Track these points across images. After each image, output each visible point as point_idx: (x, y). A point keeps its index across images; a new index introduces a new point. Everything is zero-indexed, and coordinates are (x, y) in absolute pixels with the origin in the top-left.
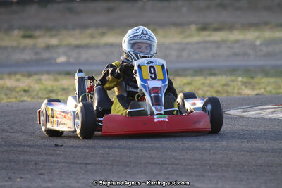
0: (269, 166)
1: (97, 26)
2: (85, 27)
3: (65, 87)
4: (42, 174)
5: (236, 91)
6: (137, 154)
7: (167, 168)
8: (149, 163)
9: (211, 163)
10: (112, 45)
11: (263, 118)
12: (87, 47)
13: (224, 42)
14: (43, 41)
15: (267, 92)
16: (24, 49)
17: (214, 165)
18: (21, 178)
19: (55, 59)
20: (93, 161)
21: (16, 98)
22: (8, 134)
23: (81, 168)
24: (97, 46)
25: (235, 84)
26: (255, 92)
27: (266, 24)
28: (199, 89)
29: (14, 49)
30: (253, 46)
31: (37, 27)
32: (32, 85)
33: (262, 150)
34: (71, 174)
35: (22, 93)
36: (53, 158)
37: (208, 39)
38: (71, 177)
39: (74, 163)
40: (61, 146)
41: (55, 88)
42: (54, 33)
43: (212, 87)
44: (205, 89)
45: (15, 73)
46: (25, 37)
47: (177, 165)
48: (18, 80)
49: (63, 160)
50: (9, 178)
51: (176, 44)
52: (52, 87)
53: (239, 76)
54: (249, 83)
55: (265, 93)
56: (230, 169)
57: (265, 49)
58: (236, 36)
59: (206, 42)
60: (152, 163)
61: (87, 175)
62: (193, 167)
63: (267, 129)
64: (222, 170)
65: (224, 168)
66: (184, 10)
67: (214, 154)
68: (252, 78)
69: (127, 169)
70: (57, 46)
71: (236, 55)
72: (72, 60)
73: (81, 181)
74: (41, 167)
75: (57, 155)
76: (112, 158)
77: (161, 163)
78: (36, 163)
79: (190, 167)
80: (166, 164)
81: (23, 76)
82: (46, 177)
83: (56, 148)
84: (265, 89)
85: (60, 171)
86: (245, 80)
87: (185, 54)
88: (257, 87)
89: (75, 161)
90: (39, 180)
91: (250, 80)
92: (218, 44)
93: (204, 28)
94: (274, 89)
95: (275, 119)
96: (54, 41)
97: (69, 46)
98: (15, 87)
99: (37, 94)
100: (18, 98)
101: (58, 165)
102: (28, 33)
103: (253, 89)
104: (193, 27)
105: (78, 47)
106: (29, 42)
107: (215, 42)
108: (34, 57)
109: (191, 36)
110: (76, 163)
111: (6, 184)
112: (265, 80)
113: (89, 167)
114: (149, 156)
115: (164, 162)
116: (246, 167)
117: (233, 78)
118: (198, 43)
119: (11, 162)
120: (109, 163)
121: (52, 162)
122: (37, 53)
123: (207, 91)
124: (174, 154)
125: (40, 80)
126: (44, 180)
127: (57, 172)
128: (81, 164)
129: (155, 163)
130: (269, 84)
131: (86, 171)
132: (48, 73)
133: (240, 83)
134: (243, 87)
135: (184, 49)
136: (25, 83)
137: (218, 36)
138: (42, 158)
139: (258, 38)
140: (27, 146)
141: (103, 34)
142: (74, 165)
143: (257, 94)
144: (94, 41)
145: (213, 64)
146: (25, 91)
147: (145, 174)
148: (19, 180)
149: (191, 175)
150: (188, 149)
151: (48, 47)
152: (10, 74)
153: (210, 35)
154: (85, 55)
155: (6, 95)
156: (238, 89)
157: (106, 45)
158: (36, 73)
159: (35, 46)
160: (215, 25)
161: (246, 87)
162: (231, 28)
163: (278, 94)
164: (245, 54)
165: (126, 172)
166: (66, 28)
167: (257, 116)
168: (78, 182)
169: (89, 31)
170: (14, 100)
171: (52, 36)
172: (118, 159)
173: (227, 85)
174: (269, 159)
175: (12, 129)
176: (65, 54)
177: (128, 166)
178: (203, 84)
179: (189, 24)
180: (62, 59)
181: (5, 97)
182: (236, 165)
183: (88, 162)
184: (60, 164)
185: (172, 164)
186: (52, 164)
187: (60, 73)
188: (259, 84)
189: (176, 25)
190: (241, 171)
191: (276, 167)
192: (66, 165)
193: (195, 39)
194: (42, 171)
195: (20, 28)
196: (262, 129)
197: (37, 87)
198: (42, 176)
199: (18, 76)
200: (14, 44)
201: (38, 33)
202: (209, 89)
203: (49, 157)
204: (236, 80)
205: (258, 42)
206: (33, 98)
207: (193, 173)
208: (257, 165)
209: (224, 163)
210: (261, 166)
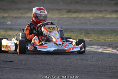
0: (93, 72)
1: (24, 9)
2: (19, 9)
3: (10, 35)
7: (51, 72)
8: (44, 69)
11: (92, 51)
12: (20, 18)
13: (77, 17)
14: (1, 15)
15: (94, 40)
17: (71, 70)
19: (6, 22)
20: (20, 67)
23: (15, 70)
24: (24, 18)
25: (81, 35)
26: (89, 40)
27: (95, 10)
30: (89, 20)
34: (11, 73)
36: (4, 66)
37: (70, 16)
38: (11, 74)
47: (55, 70)
51: (57, 18)
52: (4, 34)
56: (77, 73)
57: (94, 21)
58: (82, 15)
61: (18, 73)
64: (74, 73)
65: (75, 72)
66: (61, 3)
69: (34, 71)
70: (7, 17)
71: (82, 23)
72: (13, 23)
76: (28, 66)
80: (51, 70)
84: (93, 38)
85: (6, 71)
87: (61, 22)
88: (90, 37)
89: (13, 67)
92: (75, 18)
93: (69, 11)
94: (97, 38)
95: (97, 52)
96: (6, 15)
97: (12, 17)
103: (88, 38)
105: (16, 18)
107: (73, 17)
109: (63, 15)
113: (19, 70)
114: (44, 66)
115: (50, 69)
116: (84, 72)
118: (66, 18)
120: (27, 68)
121: (3, 67)
129: (46, 69)
133: (83, 36)
134: (84, 38)
135: (60, 20)
137: (75, 15)
139: (91, 16)
141: (27, 13)
142: (12, 69)
143: (90, 41)
144: (23, 16)
147: (42, 74)
151: (3, 17)
153: (71, 15)
154: (19, 21)
161: (86, 37)
162: (80, 12)
163: (99, 41)
164: (86, 23)
165: (34, 72)
166: (11, 9)
168: (14, 76)
169: (21, 11)
171: (5, 13)
172: (31, 67)
173: (77, 36)
174: (94, 69)
176: (10, 21)
180: (9, 23)
183: (18, 68)
184: (6, 68)
186: (3, 68)
189: (57, 10)
190: (82, 74)
191: (97, 72)
192: (9, 69)
193: (65, 16)
205: (91, 18)
208: (89, 71)
209: (75, 70)
210: (91, 72)
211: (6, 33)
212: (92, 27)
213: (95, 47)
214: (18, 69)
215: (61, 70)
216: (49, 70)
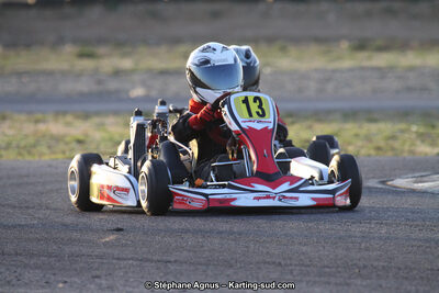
2: (176, 41)
4: (97, 277)
5: (407, 148)
7: (291, 272)
8: (265, 262)
9: (361, 263)
13: (391, 68)
17: (365, 267)
18: (65, 282)
19: (128, 91)
20: (177, 258)
21: (64, 153)
22: (48, 212)
23: (158, 268)
25: (406, 135)
26: (436, 151)
28: (349, 144)
32: (91, 133)
35: (74, 144)
36: (116, 252)
37: (367, 63)
38: (140, 283)
39: (147, 260)
43: (370, 141)
44: (360, 143)
47: (308, 266)
49: (130, 256)
50: (47, 283)
51: (316, 70)
52: (121, 136)
53: (414, 123)
54: (429, 135)
56: (390, 275)
58: (410, 59)
59: (363, 69)
60: (269, 263)
62: (333, 270)
64: (378, 275)
65: (380, 273)
66: (331, 17)
67: (367, 249)
68: (433, 127)
69: (230, 272)
70: (132, 72)
71: (409, 89)
72: (154, 94)
74: (96, 266)
75: (122, 246)
76: (207, 254)
77: (282, 263)
79: (327, 270)
80: (290, 265)
82: (103, 282)
85: (126, 273)
86: (422, 130)
87: (330, 87)
89: (149, 257)
90: (92, 286)
91: (430, 130)
92: (382, 72)
93: (361, 46)
96: (127, 64)
97: (150, 70)
98: (64, 136)
100: (68, 153)
101: (122, 263)
103: (433, 145)
104: (345, 45)
105: (164, 73)
107: (378, 69)
109: (339, 58)
110: (152, 261)
111: (41, 291)
113: (172, 267)
114: (265, 250)
115: (289, 262)
116: (415, 272)
117: (403, 126)
118: (351, 70)
119: (50, 257)
120: (202, 261)
121: (114, 258)
123: (363, 147)
125: (103, 124)
126: (100, 287)
128: (159, 261)
129: (274, 263)
131: (166, 275)
133: (414, 135)
134: (418, 143)
135: (328, 80)
136: (79, 128)
137: (382, 60)
138: (98, 251)
142: (147, 264)
145: (372, 104)
146: (79, 142)
148: (61, 285)
151: (117, 73)
153: (369, 58)
154: (174, 86)
155: (50, 148)
161: (423, 141)
162: (404, 46)
164: (424, 89)
166: (146, 42)
170: (61, 156)
171: (125, 55)
173: (393, 137)
176: (143, 84)
177: (231, 266)
178: (357, 135)
179: (338, 39)
180: (138, 92)
181: (48, 152)
183: (168, 258)
184: (126, 262)
186: (114, 261)
189: (318, 40)
190: (406, 278)
192: (135, 263)
193: (347, 63)
194: (98, 273)
197: (97, 135)
198: (97, 280)
199: (69, 119)
203: (110, 250)
207: (332, 280)
208: (432, 270)
209: (382, 264)
214: (169, 265)
215: (328, 267)
216: (286, 265)
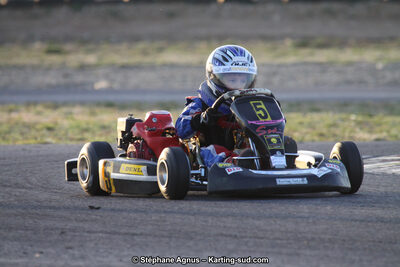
0: (390, 242)
1: (153, 38)
2: (135, 39)
3: (106, 123)
4: (71, 248)
5: (347, 134)
6: (205, 221)
7: (246, 244)
8: (222, 235)
9: (309, 236)
10: (173, 66)
11: (384, 174)
12: (138, 67)
13: (331, 64)
14: (76, 58)
15: (391, 136)
16: (49, 69)
17: (313, 239)
18: (42, 253)
19: (93, 84)
20: (143, 231)
21: (36, 138)
22: (24, 190)
23: (125, 240)
24: (152, 67)
25: (346, 123)
26: (374, 136)
27: (392, 39)
28: (295, 131)
29: (35, 68)
30: (372, 70)
31: (68, 39)
32: (59, 121)
33: (381, 220)
34: (111, 249)
35: (45, 132)
36: (86, 226)
37: (310, 59)
38: (110, 253)
39: (115, 233)
40: (98, 208)
41: (91, 126)
42: (91, 46)
43: (313, 128)
44: (304, 130)
45: (35, 103)
46: (50, 52)
47: (262, 238)
48: (39, 113)
49: (100, 229)
50: (25, 253)
51: (264, 65)
52: (88, 123)
53: (352, 112)
54: (367, 123)
55: (389, 139)
56: (336, 246)
57: (389, 76)
58: (348, 55)
59: (305, 64)
60: (226, 236)
61: (134, 250)
62: (285, 242)
63: (389, 189)
64: (325, 247)
65: (327, 244)
66: (277, 18)
67: (314, 223)
68: (371, 116)
69: (191, 243)
70: (96, 66)
71: (349, 82)
72: (116, 86)
73: (125, 260)
74: (69, 237)
75: (92, 220)
76: (169, 227)
77: (238, 234)
78: (62, 233)
79: (279, 242)
80: (246, 237)
81: (47, 107)
82: (76, 252)
83: (90, 212)
84: (388, 132)
85: (96, 244)
86: (360, 118)
87: (276, 80)
88: (377, 129)
89: (117, 230)
90: (66, 256)
91: (367, 119)
92: (323, 67)
93: (304, 43)
96: (91, 59)
97: (112, 66)
98: (36, 123)
99: (66, 134)
100: (39, 139)
101: (93, 236)
102: (55, 46)
103: (371, 132)
104: (289, 42)
105: (124, 67)
106: (55, 59)
107: (320, 64)
108: (62, 81)
109: (284, 54)
110: (119, 234)
111: (19, 261)
112: (389, 119)
113: (138, 239)
114: (222, 225)
115: (244, 234)
116: (358, 243)
117: (344, 116)
118: (295, 65)
119: (27, 230)
120: (165, 233)
121: (85, 231)
122: (66, 76)
123: (307, 133)
124: (257, 223)
125: (71, 113)
126: (73, 257)
127: (92, 245)
128: (126, 234)
129: (230, 236)
130: (394, 125)
131: (133, 246)
132: (82, 103)
133: (353, 124)
134: (357, 130)
135: (275, 74)
136: (48, 117)
137: (323, 56)
138: (70, 225)
139: (379, 59)
140: (50, 208)
141: (161, 50)
142: (116, 236)
143: (377, 140)
144: (148, 60)
145: (315, 95)
146: (50, 129)
148: (37, 255)
149: (280, 253)
150: (277, 216)
151: (83, 68)
152: (28, 104)
153: (312, 54)
154: (135, 79)
155: (22, 134)
156: (351, 132)
157: (165, 65)
158: (65, 104)
159: (63, 66)
160: (320, 40)
161: (361, 129)
162: (342, 44)
164: (361, 82)
165: (189, 247)
166: (108, 40)
167: (376, 171)
168: (121, 261)
169: (141, 46)
170: (32, 142)
171: (89, 52)
172: (178, 228)
173: (334, 125)
174: (392, 232)
175: (29, 183)
176: (106, 77)
177: (192, 239)
178: (301, 123)
179: (282, 37)
180: (102, 84)
181: (20, 138)
182: (344, 240)
183: (135, 232)
184: (96, 235)
185: (255, 237)
186: (86, 234)
187: (99, 104)
188: (379, 125)
189: (265, 38)
190: (351, 249)
192: (104, 235)
193: (291, 59)
194: (70, 244)
195: (43, 39)
196: (382, 189)
197: (66, 123)
198: (70, 251)
199: (39, 108)
200: (35, 61)
201: (68, 47)
202: (309, 130)
203: (81, 224)
204: (348, 119)
205: (380, 66)
206: (60, 139)
207: (284, 251)
208: (374, 241)
209: (328, 237)
210: (380, 242)
211: (93, 119)
212: (382, 94)
213: (393, 160)
214: (135, 237)
215: (279, 239)
216: (242, 237)
